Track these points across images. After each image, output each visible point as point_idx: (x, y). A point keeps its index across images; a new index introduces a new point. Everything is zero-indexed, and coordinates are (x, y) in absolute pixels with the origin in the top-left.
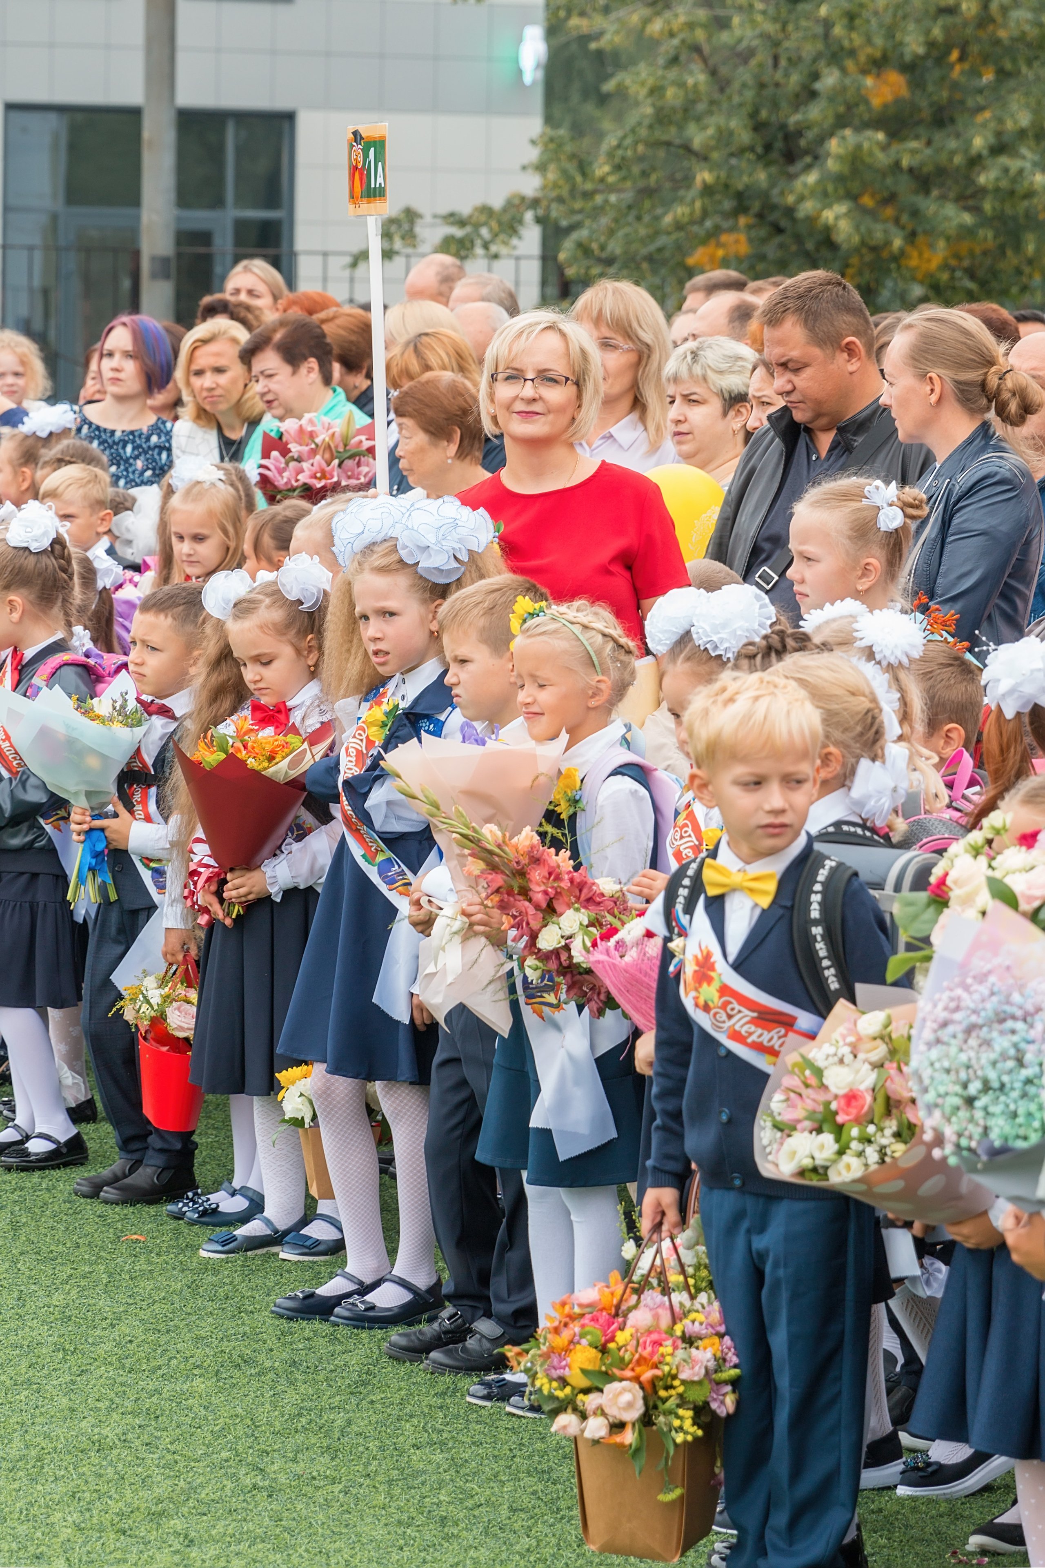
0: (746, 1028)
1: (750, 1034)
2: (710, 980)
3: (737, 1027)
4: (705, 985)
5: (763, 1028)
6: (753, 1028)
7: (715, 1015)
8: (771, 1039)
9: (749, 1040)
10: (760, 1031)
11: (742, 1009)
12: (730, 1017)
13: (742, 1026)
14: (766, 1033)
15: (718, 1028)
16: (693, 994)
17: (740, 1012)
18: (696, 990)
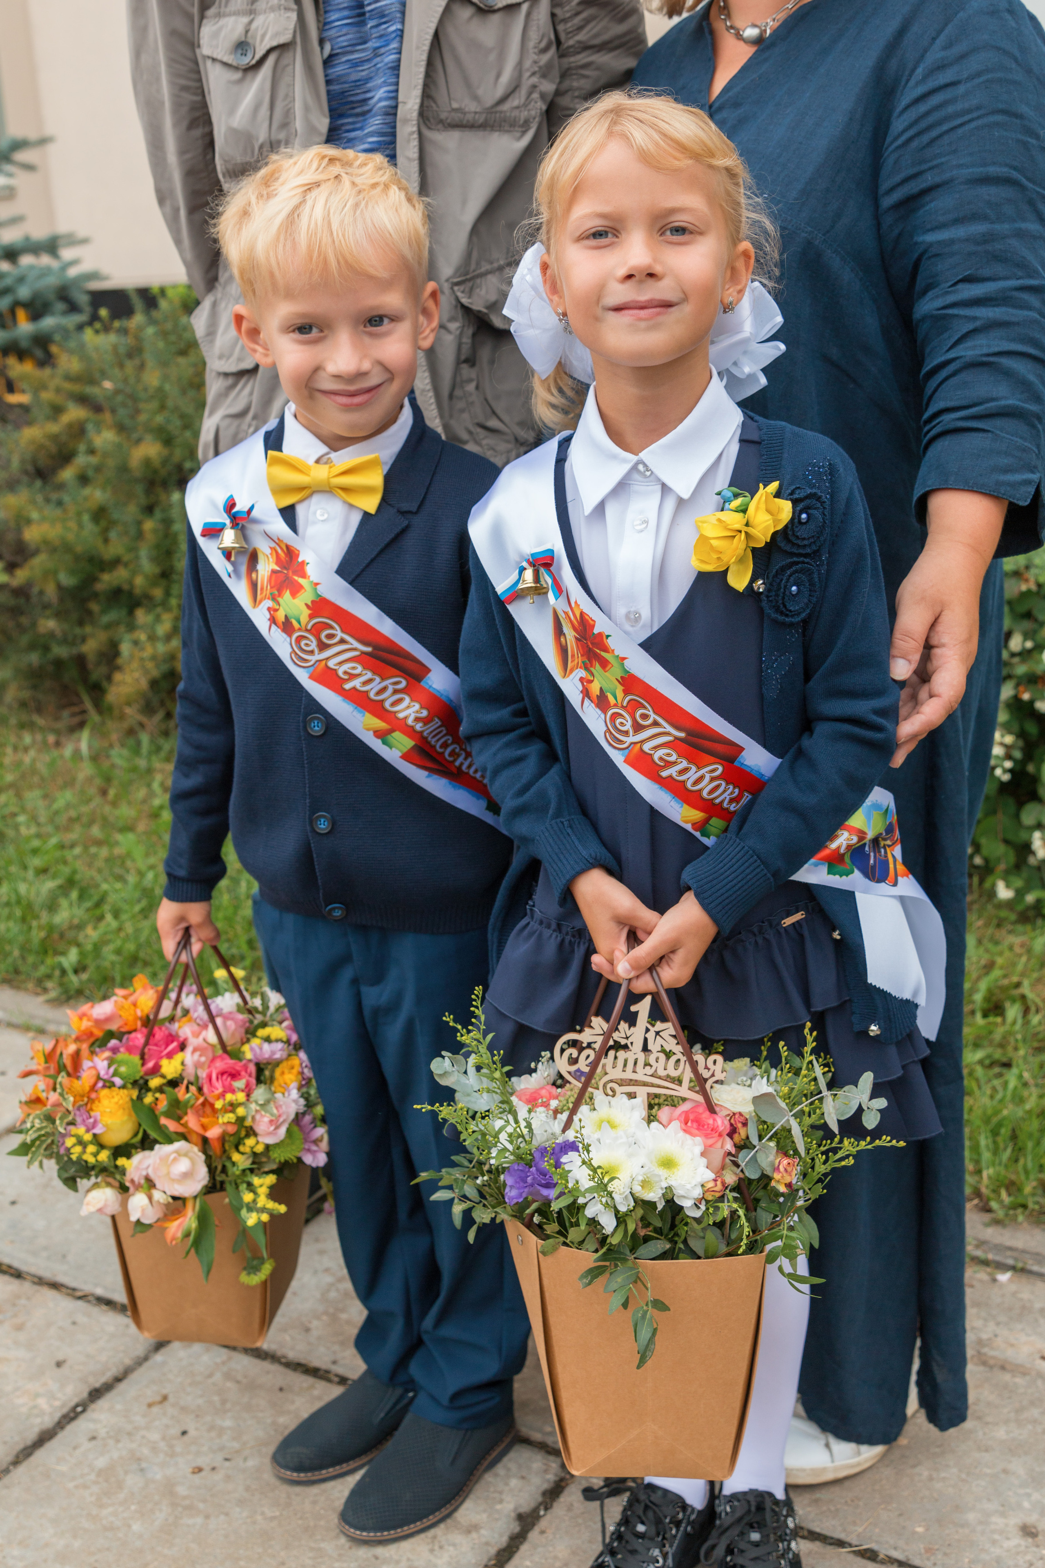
0: (346, 667)
1: (352, 677)
2: (296, 590)
3: (331, 664)
4: (287, 595)
5: (375, 672)
6: (359, 669)
7: (299, 639)
8: (383, 690)
9: (348, 686)
10: (369, 675)
11: (347, 638)
12: (323, 646)
13: (341, 663)
14: (378, 679)
15: (300, 660)
16: (269, 603)
17: (342, 641)
18: (274, 598)
